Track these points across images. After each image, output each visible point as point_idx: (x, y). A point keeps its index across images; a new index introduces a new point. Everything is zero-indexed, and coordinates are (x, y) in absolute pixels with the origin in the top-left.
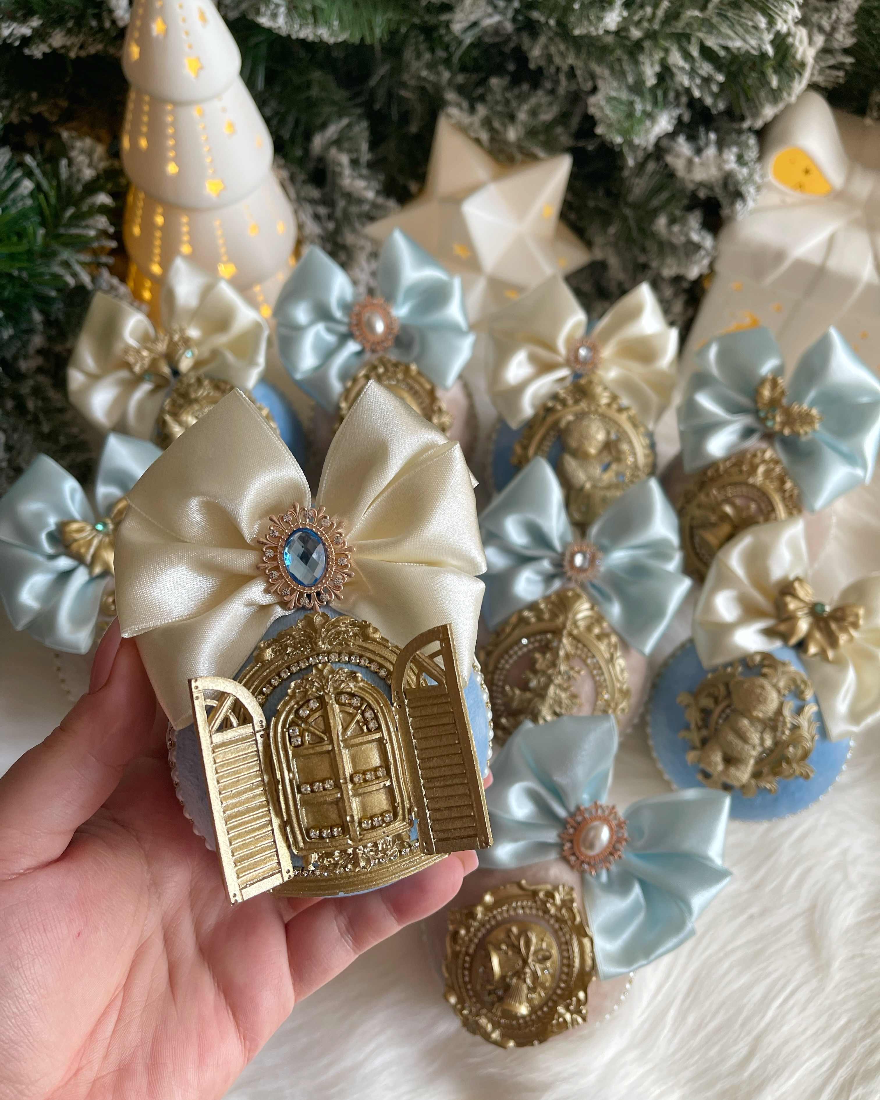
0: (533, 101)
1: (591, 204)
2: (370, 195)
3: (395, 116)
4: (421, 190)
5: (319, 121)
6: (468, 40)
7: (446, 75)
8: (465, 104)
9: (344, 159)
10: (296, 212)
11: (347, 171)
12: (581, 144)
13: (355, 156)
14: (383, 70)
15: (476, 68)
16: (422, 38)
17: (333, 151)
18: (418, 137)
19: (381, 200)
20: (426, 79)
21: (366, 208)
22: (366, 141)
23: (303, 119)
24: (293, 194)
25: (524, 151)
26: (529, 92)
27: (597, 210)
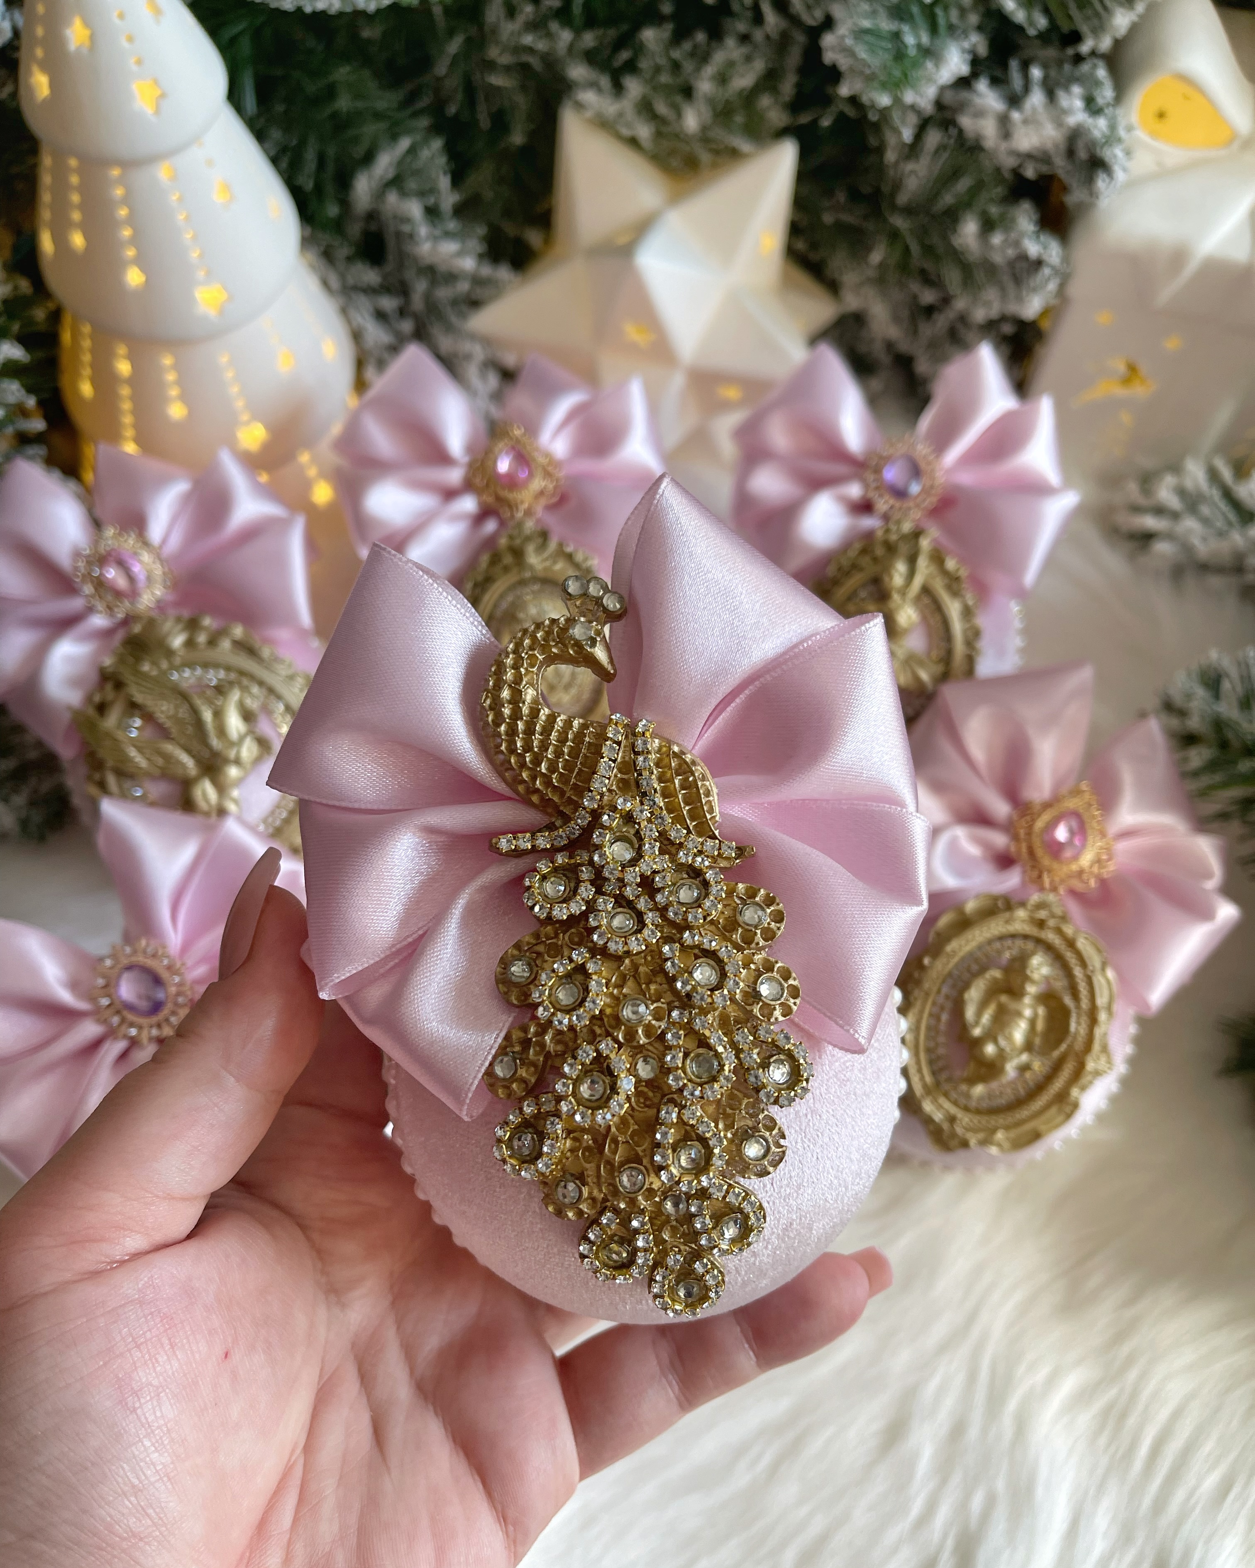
0: (719, 57)
1: (828, 218)
2: (468, 264)
3: (484, 121)
4: (548, 240)
5: (359, 151)
7: (565, 36)
8: (605, 81)
9: (415, 209)
10: (344, 311)
11: (423, 230)
12: (805, 119)
13: (431, 201)
14: (454, 46)
15: (614, 18)
17: (393, 199)
18: (526, 151)
19: (486, 270)
20: (530, 50)
21: (463, 287)
22: (445, 173)
23: (331, 151)
24: (334, 281)
25: (714, 146)
26: (709, 44)
27: (840, 228)
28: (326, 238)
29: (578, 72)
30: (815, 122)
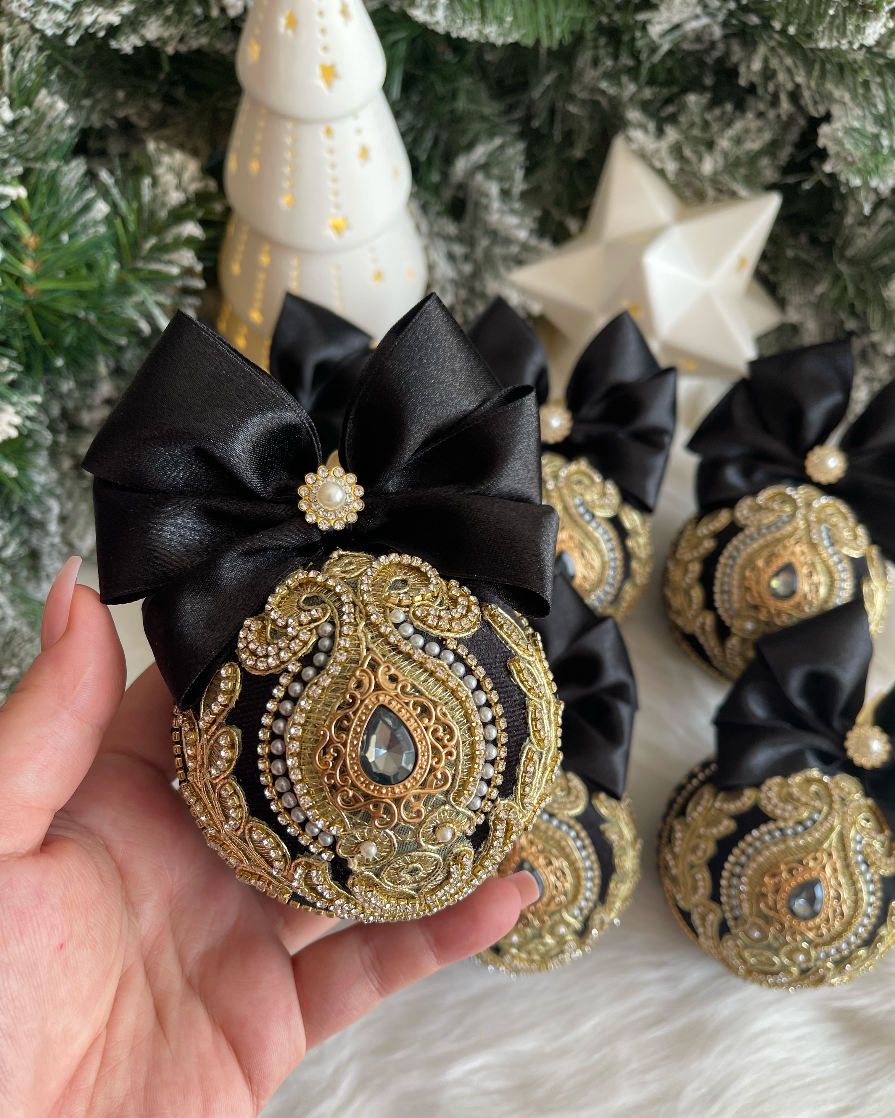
0: (738, 126)
1: (790, 253)
2: (523, 235)
3: (557, 136)
4: (582, 229)
5: (464, 141)
6: (665, 47)
7: (631, 88)
8: (651, 126)
9: (494, 189)
10: (426, 249)
11: (496, 205)
12: (791, 180)
13: (507, 185)
14: (548, 80)
15: (669, 82)
16: (602, 41)
17: (479, 177)
18: (583, 163)
19: (534, 242)
20: (603, 92)
21: (515, 249)
22: (521, 167)
23: (444, 136)
24: (424, 227)
25: (720, 187)
26: (734, 113)
27: (797, 261)
28: (427, 196)
29: (633, 115)
30: (799, 183)
